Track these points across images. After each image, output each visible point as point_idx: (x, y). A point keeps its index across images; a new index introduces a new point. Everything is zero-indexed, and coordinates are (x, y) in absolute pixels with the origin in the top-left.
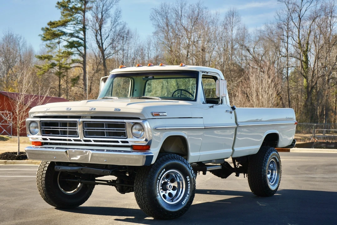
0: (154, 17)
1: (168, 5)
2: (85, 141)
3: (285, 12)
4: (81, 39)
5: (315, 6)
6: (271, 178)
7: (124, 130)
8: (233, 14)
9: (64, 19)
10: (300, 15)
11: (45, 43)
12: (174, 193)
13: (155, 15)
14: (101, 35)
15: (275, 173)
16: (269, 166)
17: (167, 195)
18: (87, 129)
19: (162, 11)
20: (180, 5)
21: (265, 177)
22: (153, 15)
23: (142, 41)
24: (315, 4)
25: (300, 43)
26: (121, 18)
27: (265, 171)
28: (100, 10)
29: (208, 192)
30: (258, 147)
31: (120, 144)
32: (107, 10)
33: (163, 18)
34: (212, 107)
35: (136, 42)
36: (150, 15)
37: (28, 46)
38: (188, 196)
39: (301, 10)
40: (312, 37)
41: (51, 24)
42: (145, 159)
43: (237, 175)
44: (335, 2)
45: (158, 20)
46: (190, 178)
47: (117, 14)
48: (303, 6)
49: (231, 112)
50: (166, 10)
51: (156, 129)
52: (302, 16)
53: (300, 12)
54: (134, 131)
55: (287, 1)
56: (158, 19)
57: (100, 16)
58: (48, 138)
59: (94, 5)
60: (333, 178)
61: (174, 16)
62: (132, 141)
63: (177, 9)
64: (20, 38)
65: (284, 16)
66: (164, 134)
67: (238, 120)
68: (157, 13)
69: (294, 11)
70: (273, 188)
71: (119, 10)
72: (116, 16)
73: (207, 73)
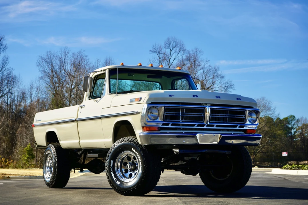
0: (41, 64)
1: (53, 53)
3: (157, 60)
5: (182, 56)
8: (109, 62)
10: (169, 63)
13: (41, 62)
19: (47, 59)
20: (64, 54)
22: (39, 62)
23: (25, 86)
24: (182, 54)
26: (8, 64)
33: (49, 65)
35: (19, 86)
36: (37, 62)
39: (170, 59)
44: (198, 53)
45: (44, 67)
47: (5, 60)
48: (172, 55)
50: (51, 58)
52: (171, 64)
53: (169, 61)
56: (44, 65)
61: (58, 63)
63: (61, 57)
68: (43, 60)
71: (7, 57)
72: (4, 63)
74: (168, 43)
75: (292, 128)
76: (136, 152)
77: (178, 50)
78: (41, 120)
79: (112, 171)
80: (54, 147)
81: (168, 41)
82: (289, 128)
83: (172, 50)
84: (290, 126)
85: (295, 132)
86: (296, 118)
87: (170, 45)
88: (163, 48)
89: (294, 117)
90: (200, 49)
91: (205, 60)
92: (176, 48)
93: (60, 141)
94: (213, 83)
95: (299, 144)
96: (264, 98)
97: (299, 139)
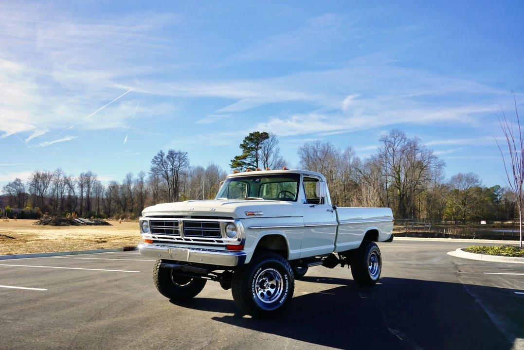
0: (300, 152)
1: (308, 144)
2: (186, 240)
3: (384, 147)
4: (255, 167)
6: (372, 269)
7: (219, 230)
8: (350, 149)
9: (245, 155)
10: (394, 149)
11: (233, 169)
12: (272, 291)
14: (267, 164)
15: (376, 265)
16: (370, 259)
17: (265, 293)
18: (187, 229)
19: (304, 148)
20: (316, 145)
21: (367, 268)
25: (394, 167)
26: (280, 153)
27: (366, 263)
28: (266, 148)
29: (318, 280)
30: (359, 242)
31: (216, 243)
32: (271, 148)
33: (306, 153)
34: (313, 206)
36: (297, 151)
37: (223, 171)
38: (286, 294)
39: (394, 146)
40: (402, 162)
41: (237, 158)
42: (238, 259)
43: (343, 266)
44: (417, 140)
45: (302, 154)
46: (288, 276)
47: (277, 151)
48: (396, 143)
49: (332, 212)
50: (307, 148)
51: (249, 229)
54: (228, 231)
55: (384, 140)
57: (266, 152)
58: (156, 236)
59: (263, 146)
60: (426, 265)
61: (312, 151)
62: (226, 240)
63: (314, 147)
64: (219, 167)
65: (383, 150)
66: (259, 233)
67: (340, 219)
68: (302, 150)
69: (390, 146)
70: (374, 278)
71: (278, 148)
73: (308, 175)
74: (392, 134)
75: (497, 196)
77: (400, 138)
81: (393, 132)
82: (495, 195)
83: (396, 138)
84: (496, 193)
85: (500, 198)
86: (501, 187)
87: (394, 135)
88: (389, 137)
89: (499, 186)
90: (419, 138)
94: (429, 163)
95: (504, 207)
96: (472, 173)
97: (504, 203)
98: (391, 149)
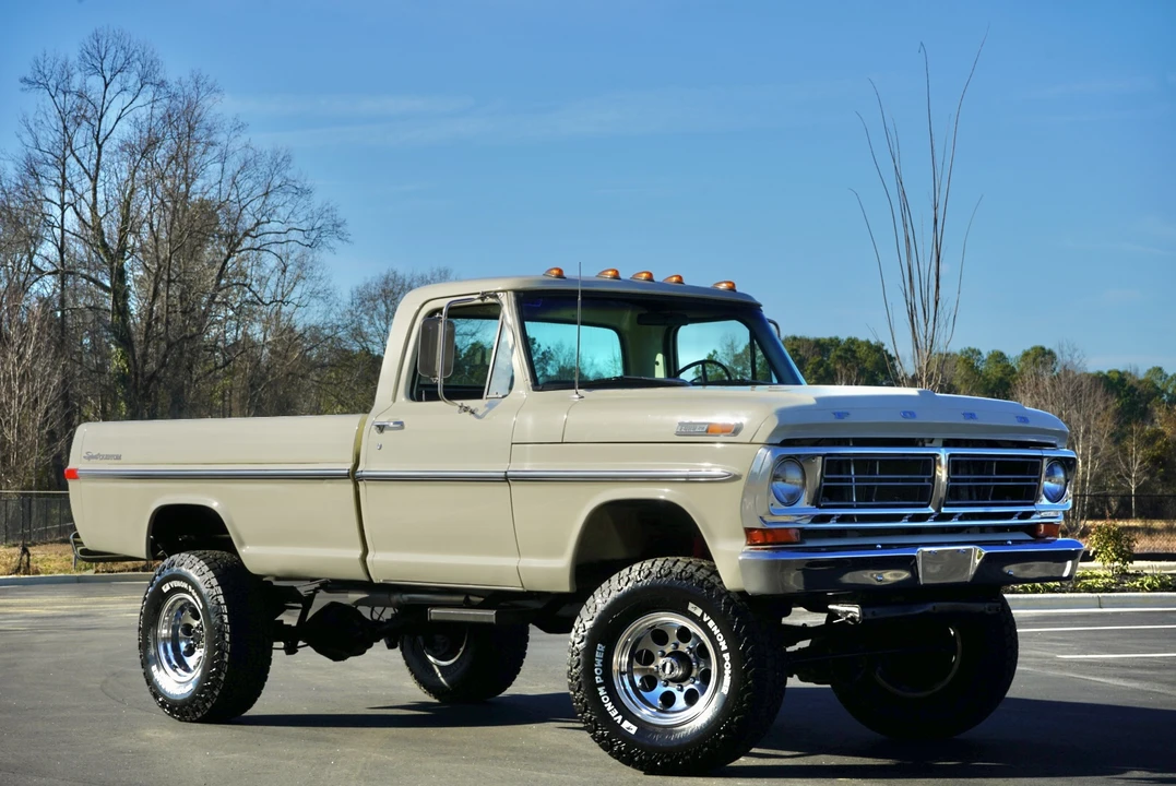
3: (52, 121)
5: (149, 107)
10: (99, 132)
24: (150, 98)
25: (98, 230)
39: (102, 116)
44: (202, 94)
48: (110, 103)
52: (106, 138)
53: (97, 124)
55: (52, 83)
65: (47, 135)
69: (78, 117)
74: (95, 53)
76: (705, 619)
77: (134, 80)
78: (119, 457)
79: (600, 685)
80: (206, 568)
81: (96, 44)
83: (111, 80)
86: (539, 346)
87: (102, 60)
88: (76, 69)
90: (210, 82)
91: (232, 121)
92: (125, 74)
93: (242, 544)
94: (268, 214)
98: (81, 136)
